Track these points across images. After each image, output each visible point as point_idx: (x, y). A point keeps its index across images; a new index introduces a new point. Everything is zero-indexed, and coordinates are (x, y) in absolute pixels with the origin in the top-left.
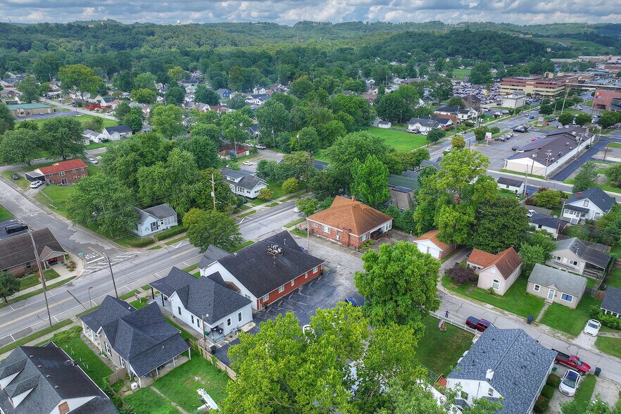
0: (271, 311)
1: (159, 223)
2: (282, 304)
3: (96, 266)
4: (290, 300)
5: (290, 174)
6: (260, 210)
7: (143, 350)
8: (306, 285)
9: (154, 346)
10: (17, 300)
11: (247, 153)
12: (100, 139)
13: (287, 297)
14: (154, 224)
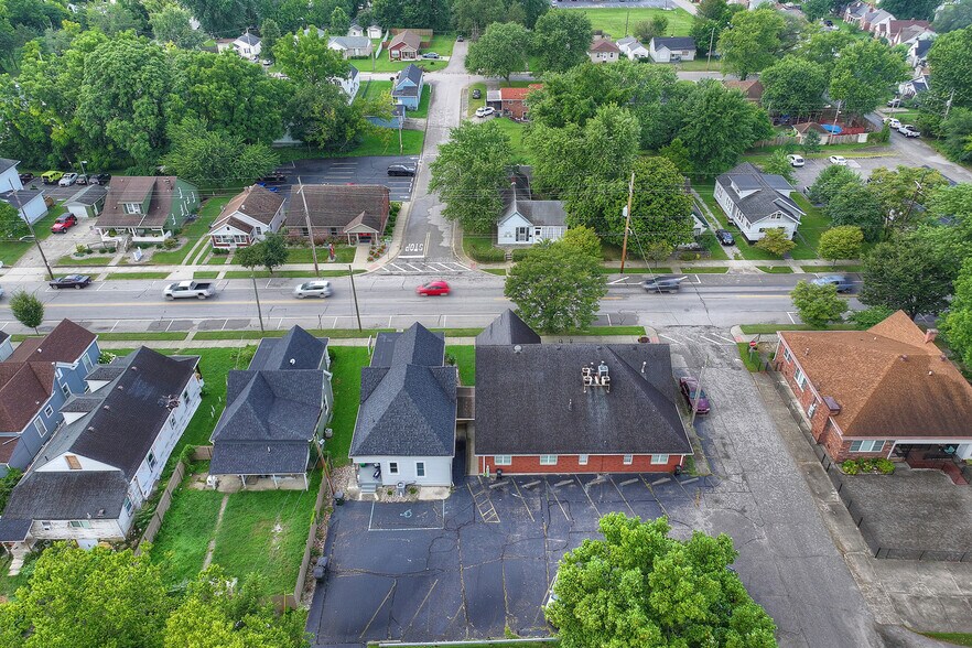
0: (499, 490)
1: (532, 231)
2: (531, 488)
3: (402, 266)
4: (554, 490)
5: (857, 215)
6: (737, 271)
7: (241, 437)
8: (618, 478)
9: (259, 440)
10: (283, 274)
11: (863, 138)
12: (636, 55)
13: (553, 480)
14: (522, 230)
